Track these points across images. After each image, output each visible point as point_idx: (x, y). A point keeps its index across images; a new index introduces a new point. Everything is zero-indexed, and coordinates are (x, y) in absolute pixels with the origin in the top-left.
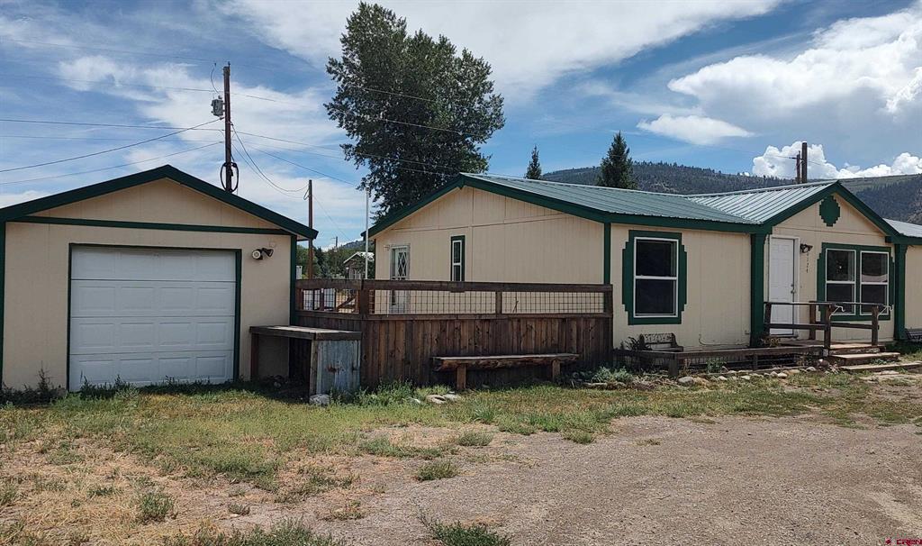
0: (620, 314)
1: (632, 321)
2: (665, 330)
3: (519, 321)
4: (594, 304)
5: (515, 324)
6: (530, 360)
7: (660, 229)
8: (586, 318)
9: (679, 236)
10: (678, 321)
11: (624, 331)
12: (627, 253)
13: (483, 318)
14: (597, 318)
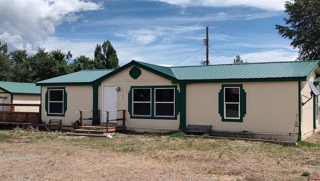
0: (44, 113)
1: (48, 115)
2: (59, 118)
3: (16, 114)
4: (36, 110)
5: (15, 114)
6: (11, 124)
7: (58, 87)
8: (33, 113)
9: (64, 88)
10: (64, 115)
11: (45, 118)
12: (47, 95)
13: (7, 112)
14: (36, 113)
